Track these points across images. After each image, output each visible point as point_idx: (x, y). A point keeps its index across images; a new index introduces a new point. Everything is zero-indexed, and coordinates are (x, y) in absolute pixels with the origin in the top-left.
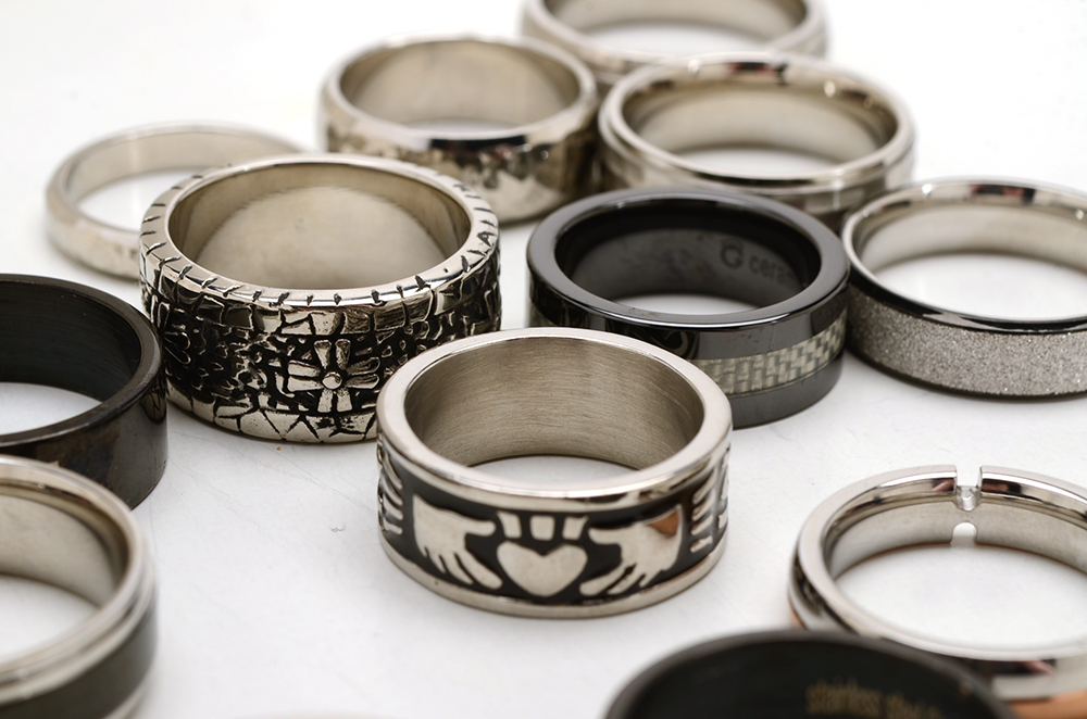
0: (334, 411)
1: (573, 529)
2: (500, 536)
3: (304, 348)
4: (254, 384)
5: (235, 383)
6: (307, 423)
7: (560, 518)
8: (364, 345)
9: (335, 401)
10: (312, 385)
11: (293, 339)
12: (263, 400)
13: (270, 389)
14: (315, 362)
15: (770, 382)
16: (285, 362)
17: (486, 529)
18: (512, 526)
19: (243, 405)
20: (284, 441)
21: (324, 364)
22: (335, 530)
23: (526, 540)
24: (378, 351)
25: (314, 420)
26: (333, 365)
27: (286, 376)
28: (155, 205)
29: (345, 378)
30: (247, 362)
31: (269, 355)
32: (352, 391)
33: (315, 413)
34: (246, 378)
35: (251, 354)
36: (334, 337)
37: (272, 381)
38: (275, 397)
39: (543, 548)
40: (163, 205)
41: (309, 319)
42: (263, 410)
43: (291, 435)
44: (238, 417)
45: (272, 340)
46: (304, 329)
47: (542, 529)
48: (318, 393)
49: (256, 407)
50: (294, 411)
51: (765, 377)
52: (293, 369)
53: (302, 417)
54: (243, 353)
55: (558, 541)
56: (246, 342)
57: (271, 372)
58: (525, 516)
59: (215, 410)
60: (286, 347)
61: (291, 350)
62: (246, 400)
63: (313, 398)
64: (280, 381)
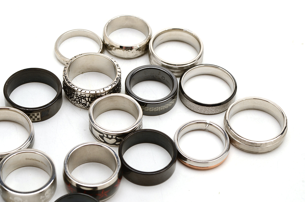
1: (114, 137)
2: (104, 136)
3: (84, 98)
4: (77, 100)
5: (74, 99)
7: (112, 136)
8: (93, 99)
9: (89, 105)
10: (85, 103)
11: (83, 97)
12: (78, 102)
13: (79, 101)
14: (86, 100)
15: (164, 109)
16: (81, 99)
17: (102, 135)
18: (105, 136)
20: (81, 108)
21: (87, 101)
22: (84, 130)
23: (107, 137)
25: (86, 107)
26: (88, 101)
29: (90, 103)
30: (76, 97)
33: (86, 106)
36: (89, 97)
38: (80, 103)
39: (110, 139)
41: (85, 94)
43: (83, 108)
44: (75, 103)
45: (79, 96)
46: (84, 96)
47: (110, 137)
48: (87, 104)
49: (77, 103)
51: (163, 108)
52: (82, 100)
53: (84, 106)
55: (112, 138)
56: (76, 95)
57: (79, 99)
58: (107, 135)
59: (72, 101)
60: (81, 97)
61: (82, 98)
62: (76, 102)
63: (86, 104)
64: (81, 101)
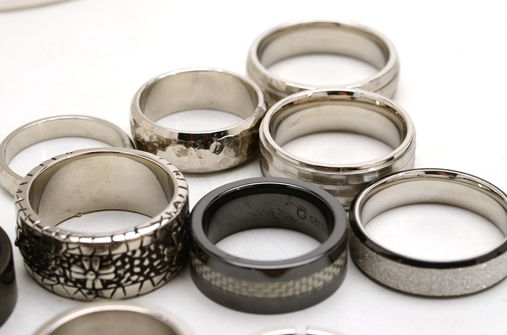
0: (94, 288)
3: (78, 260)
4: (57, 272)
5: (49, 271)
6: (82, 292)
8: (107, 260)
9: (93, 284)
10: (82, 277)
11: (72, 256)
12: (62, 280)
13: (64, 275)
14: (82, 267)
16: (70, 265)
19: (53, 281)
20: (72, 299)
21: (87, 268)
24: (114, 263)
25: (85, 291)
26: (91, 269)
27: (71, 271)
28: (28, 175)
29: (97, 275)
30: (53, 263)
31: (62, 261)
32: (102, 281)
33: (85, 287)
34: (54, 269)
35: (55, 259)
36: (91, 256)
37: (65, 273)
38: (67, 280)
40: (32, 175)
41: (79, 248)
42: (62, 284)
43: (76, 296)
44: (52, 285)
45: (64, 255)
46: (76, 252)
48: (86, 280)
49: (59, 283)
50: (75, 286)
52: (73, 268)
53: (80, 289)
54: (52, 259)
56: (53, 254)
57: (64, 268)
59: (43, 280)
60: (69, 258)
61: (72, 261)
62: (55, 279)
63: (83, 282)
64: (68, 273)
